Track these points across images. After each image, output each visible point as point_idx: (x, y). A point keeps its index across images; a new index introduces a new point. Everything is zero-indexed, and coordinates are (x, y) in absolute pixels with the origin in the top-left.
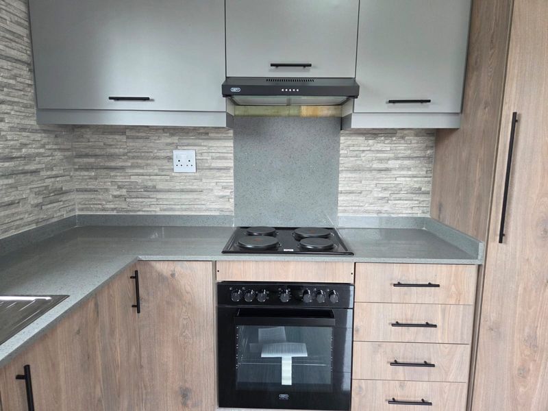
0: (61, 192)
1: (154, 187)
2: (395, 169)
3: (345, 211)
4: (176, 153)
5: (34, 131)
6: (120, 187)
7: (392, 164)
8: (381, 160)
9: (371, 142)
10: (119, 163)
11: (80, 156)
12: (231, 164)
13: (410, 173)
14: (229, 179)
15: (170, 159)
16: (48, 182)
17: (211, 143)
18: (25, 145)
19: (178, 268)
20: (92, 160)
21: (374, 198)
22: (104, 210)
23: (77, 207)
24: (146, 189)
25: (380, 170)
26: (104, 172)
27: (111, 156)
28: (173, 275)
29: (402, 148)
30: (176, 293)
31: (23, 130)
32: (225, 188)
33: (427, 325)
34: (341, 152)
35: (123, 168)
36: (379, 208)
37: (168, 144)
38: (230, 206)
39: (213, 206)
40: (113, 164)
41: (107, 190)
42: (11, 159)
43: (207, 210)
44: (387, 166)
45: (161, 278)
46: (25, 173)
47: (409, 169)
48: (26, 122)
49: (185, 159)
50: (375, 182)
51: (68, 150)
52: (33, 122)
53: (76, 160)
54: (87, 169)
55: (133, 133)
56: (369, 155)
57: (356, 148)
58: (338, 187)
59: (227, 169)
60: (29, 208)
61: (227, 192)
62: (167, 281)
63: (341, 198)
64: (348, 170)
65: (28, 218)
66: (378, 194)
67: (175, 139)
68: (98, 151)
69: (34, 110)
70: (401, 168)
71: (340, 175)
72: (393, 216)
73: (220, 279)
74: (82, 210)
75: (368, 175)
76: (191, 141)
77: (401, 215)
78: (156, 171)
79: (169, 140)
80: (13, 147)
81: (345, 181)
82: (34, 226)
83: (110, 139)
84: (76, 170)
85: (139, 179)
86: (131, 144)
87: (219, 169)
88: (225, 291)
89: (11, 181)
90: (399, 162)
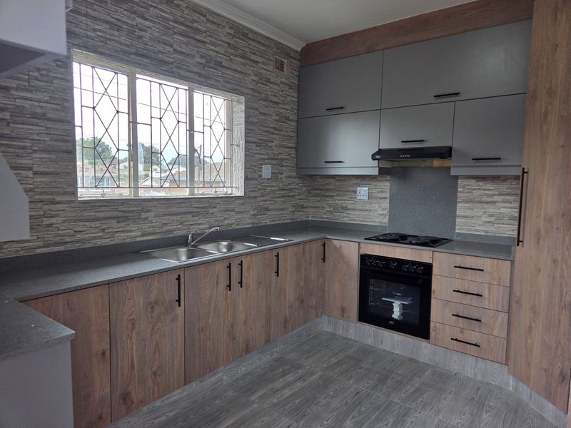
0: (303, 207)
1: (346, 207)
2: (499, 202)
3: (460, 229)
4: (359, 188)
5: (295, 178)
6: (330, 207)
7: (496, 198)
8: (488, 196)
9: (481, 183)
10: (330, 194)
11: (313, 190)
12: (388, 195)
13: (511, 205)
14: (386, 204)
15: (355, 192)
16: (298, 201)
17: (377, 183)
18: (290, 184)
19: (343, 244)
20: (319, 192)
21: (483, 222)
22: (322, 218)
23: (310, 216)
24: (343, 208)
25: (488, 203)
26: (323, 198)
27: (328, 190)
28: (341, 247)
29: (504, 187)
30: (342, 256)
31: (290, 177)
32: (384, 209)
33: (478, 295)
34: (459, 189)
35: (332, 196)
36: (487, 229)
37: (355, 184)
38: (386, 220)
39: (377, 220)
40: (327, 194)
41: (324, 208)
42: (284, 190)
43: (373, 222)
44: (492, 200)
45: (336, 248)
46: (289, 196)
47: (511, 203)
48: (292, 174)
49: (363, 191)
50: (483, 210)
51: (309, 186)
52: (294, 174)
53: (313, 192)
54: (316, 197)
55: (339, 178)
56: (479, 192)
57: (470, 187)
58: (456, 212)
59: (385, 198)
60: (288, 212)
61: (385, 212)
62: (338, 250)
63: (458, 220)
64: (463, 201)
65: (288, 217)
66: (485, 219)
67: (358, 181)
68: (321, 187)
69: (295, 168)
70: (504, 202)
71: (458, 205)
72: (497, 235)
73: (362, 252)
74: (312, 217)
75: (479, 205)
76: (367, 182)
77: (504, 235)
78: (348, 198)
79: (355, 182)
80: (285, 185)
81: (461, 209)
82: (290, 221)
83: (328, 181)
84: (311, 196)
85: (339, 202)
86: (337, 183)
87: (381, 198)
88: (364, 259)
89: (283, 199)
90: (503, 197)
